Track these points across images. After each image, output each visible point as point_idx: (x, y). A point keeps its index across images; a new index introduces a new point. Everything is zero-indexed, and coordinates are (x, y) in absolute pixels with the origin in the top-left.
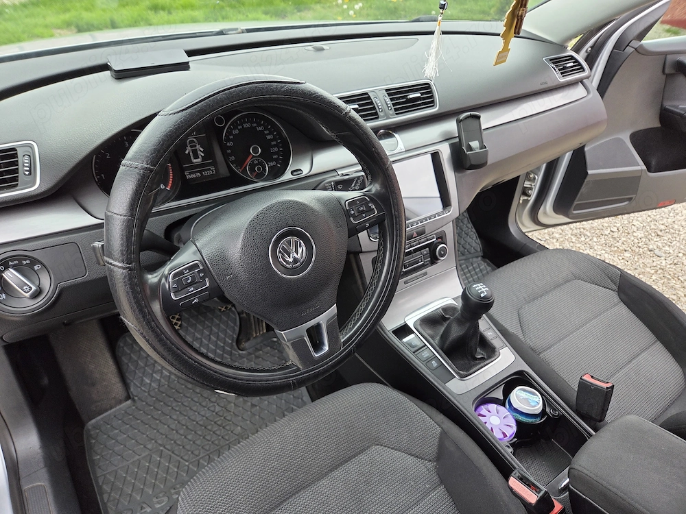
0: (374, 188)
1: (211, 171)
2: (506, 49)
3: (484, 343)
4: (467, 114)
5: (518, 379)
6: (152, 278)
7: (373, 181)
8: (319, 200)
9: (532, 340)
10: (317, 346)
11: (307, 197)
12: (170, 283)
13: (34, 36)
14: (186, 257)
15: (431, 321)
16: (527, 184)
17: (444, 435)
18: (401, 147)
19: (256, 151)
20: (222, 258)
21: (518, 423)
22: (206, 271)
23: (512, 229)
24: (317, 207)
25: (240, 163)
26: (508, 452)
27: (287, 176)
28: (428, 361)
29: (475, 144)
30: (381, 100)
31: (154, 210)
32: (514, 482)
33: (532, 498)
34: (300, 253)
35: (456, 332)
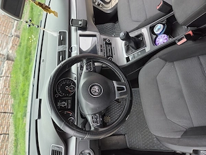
0: (85, 61)
1: (70, 101)
2: (54, 12)
3: (138, 36)
4: (71, 22)
5: (152, 29)
6: (93, 129)
7: (82, 61)
8: (84, 78)
9: (142, 19)
10: (123, 89)
11: (82, 82)
12: (95, 125)
13: (24, 128)
14: (89, 118)
15: (127, 50)
16: (97, 4)
17: (160, 57)
18: (76, 45)
19: (67, 88)
20: (92, 109)
21: (164, 33)
22: (95, 114)
23: (109, 12)
24: (85, 80)
25: (69, 93)
26: (171, 40)
27: (76, 81)
28: (138, 55)
29: (80, 23)
30: (61, 48)
31: (76, 124)
32: (179, 43)
33: (185, 40)
34: (96, 88)
35: (132, 44)
